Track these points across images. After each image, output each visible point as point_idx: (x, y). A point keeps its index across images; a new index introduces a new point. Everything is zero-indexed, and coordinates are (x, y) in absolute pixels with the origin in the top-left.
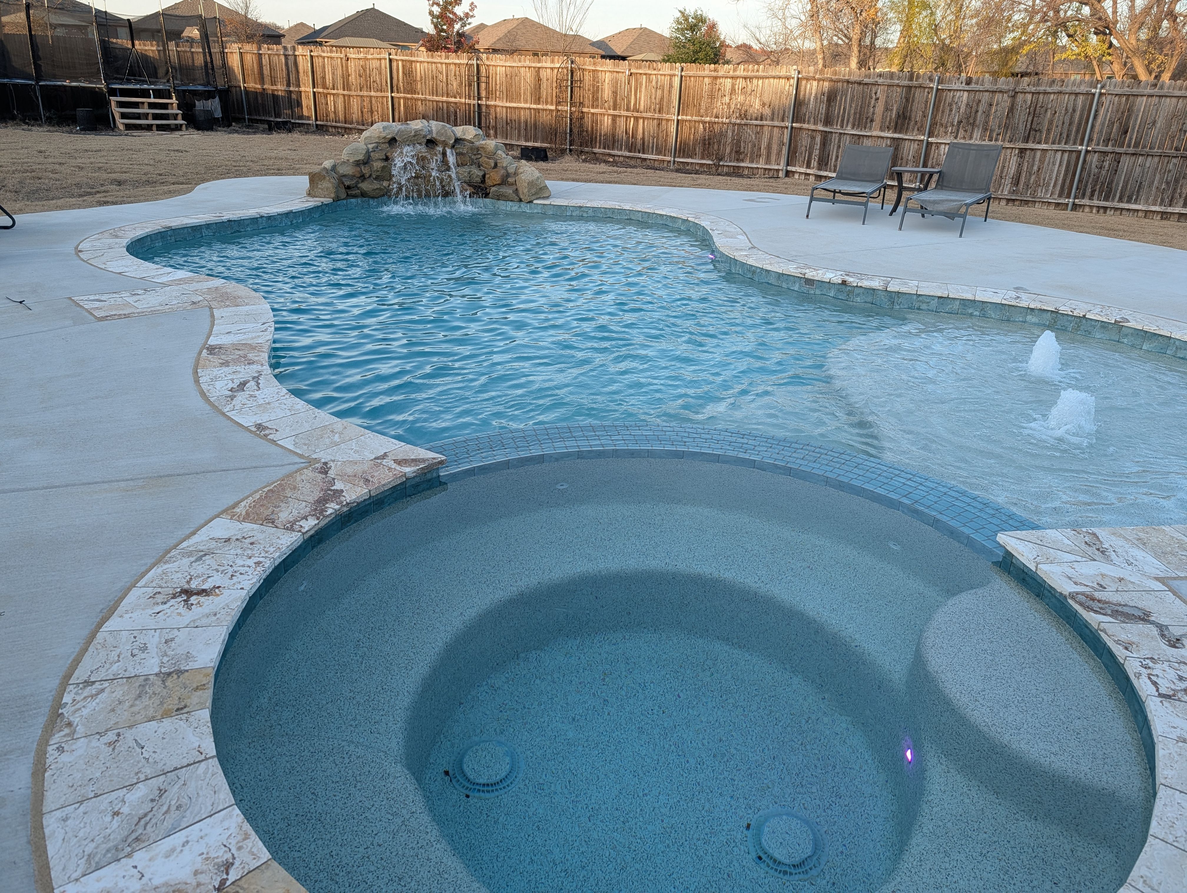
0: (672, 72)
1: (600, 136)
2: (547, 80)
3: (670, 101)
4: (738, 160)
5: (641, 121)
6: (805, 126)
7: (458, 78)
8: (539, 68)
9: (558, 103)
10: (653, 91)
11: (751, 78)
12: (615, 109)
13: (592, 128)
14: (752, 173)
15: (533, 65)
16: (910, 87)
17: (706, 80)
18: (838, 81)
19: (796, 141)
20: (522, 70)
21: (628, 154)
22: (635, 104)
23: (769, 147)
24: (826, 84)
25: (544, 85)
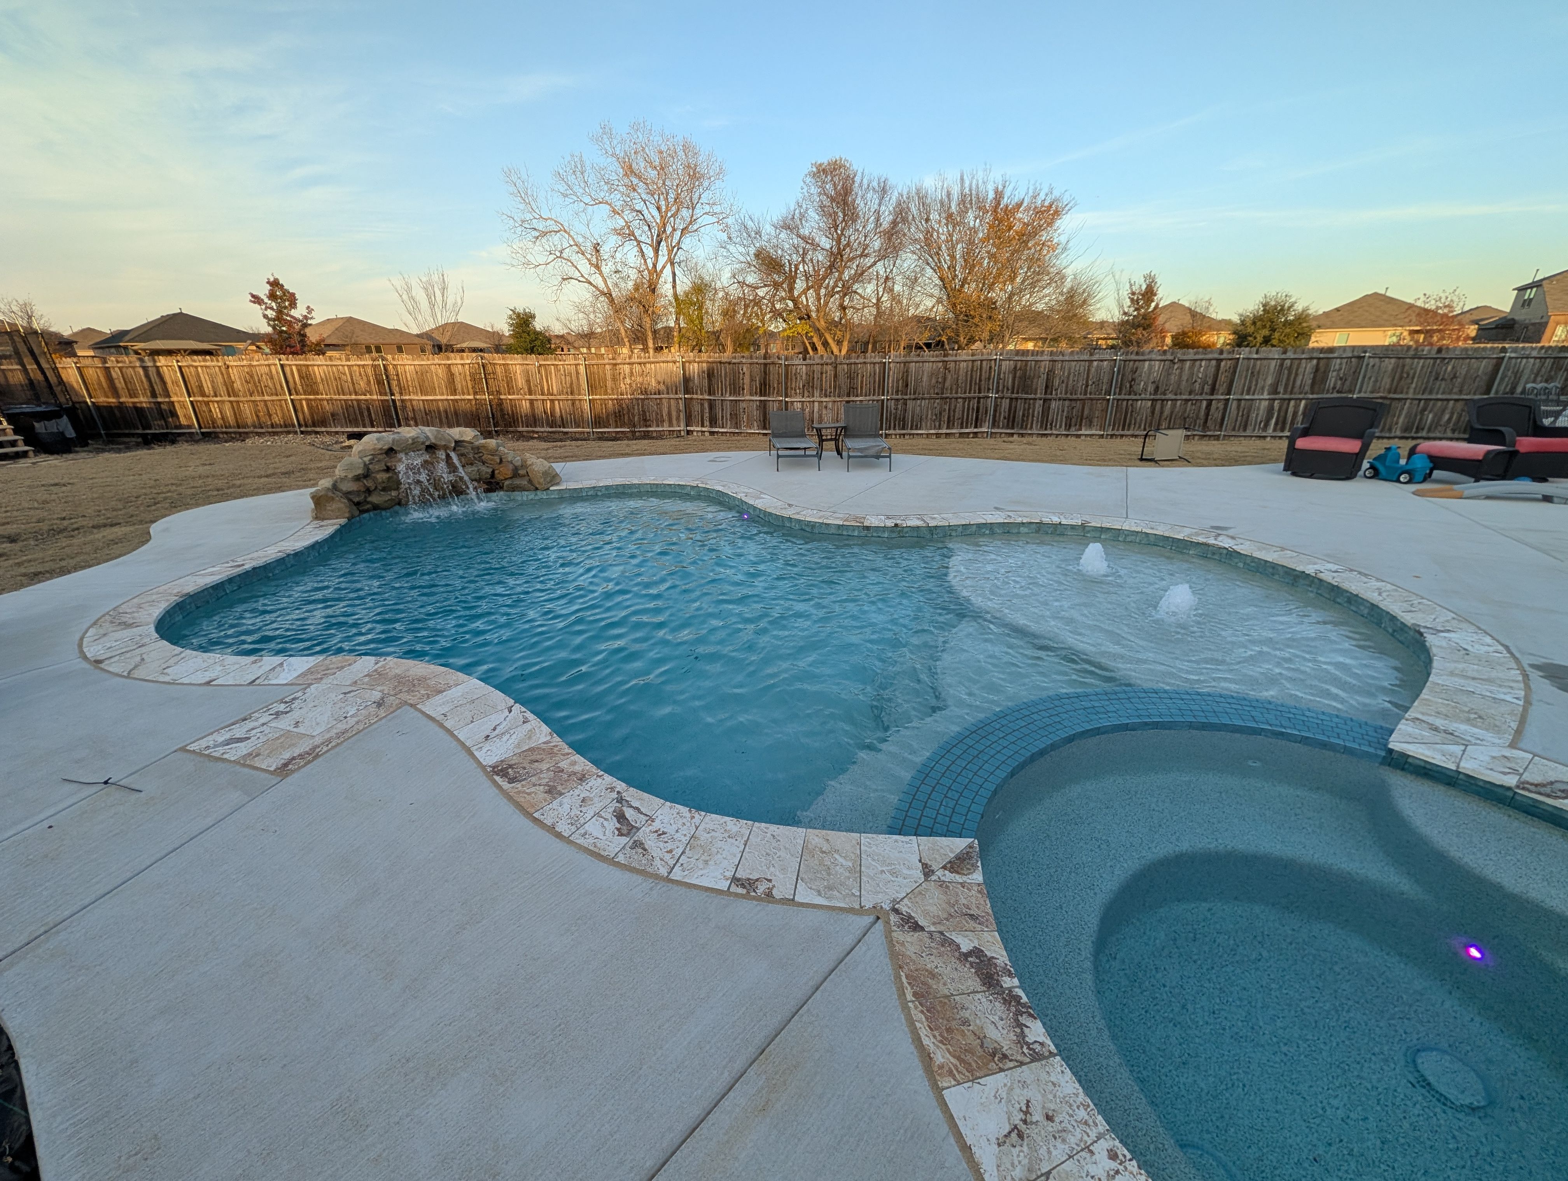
0: (577, 362)
1: (521, 417)
2: (460, 374)
3: (579, 385)
4: (646, 426)
5: (557, 402)
6: (695, 396)
7: (365, 378)
8: (449, 365)
9: (475, 393)
10: (563, 377)
11: (645, 363)
12: (530, 394)
13: (513, 411)
14: (660, 436)
15: (443, 362)
16: (765, 365)
17: (607, 366)
18: (713, 362)
19: (690, 408)
20: (433, 367)
21: (550, 430)
22: (548, 389)
23: (669, 414)
24: (705, 365)
25: (458, 379)
